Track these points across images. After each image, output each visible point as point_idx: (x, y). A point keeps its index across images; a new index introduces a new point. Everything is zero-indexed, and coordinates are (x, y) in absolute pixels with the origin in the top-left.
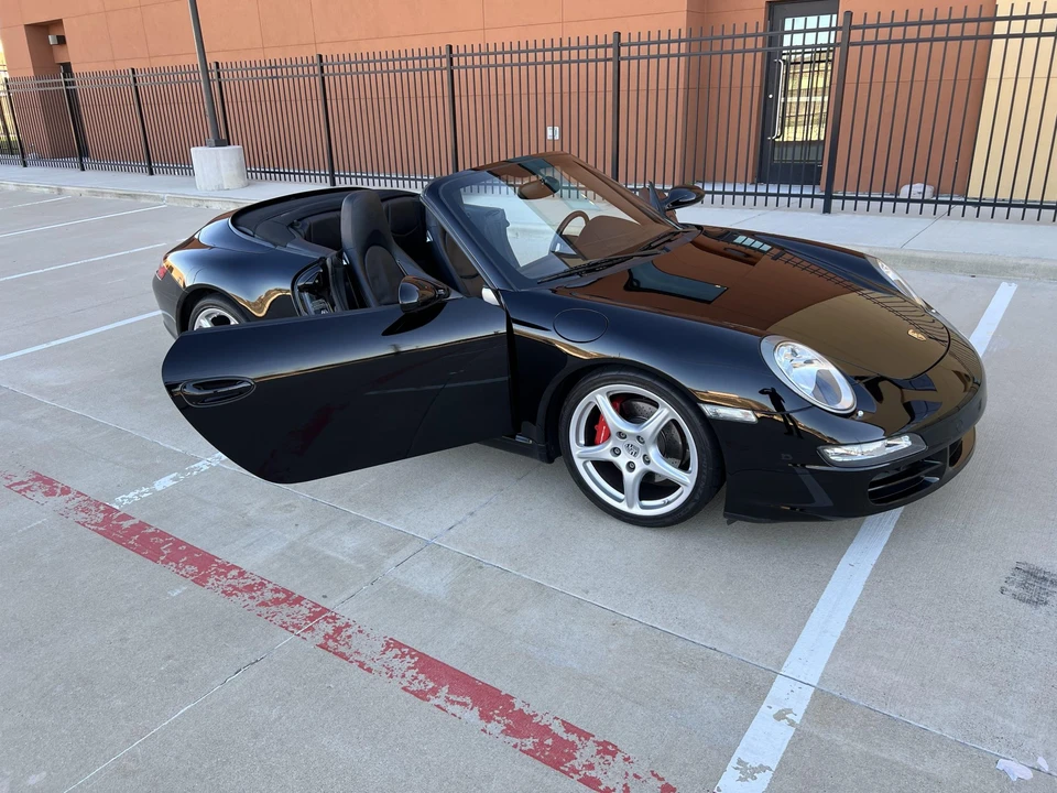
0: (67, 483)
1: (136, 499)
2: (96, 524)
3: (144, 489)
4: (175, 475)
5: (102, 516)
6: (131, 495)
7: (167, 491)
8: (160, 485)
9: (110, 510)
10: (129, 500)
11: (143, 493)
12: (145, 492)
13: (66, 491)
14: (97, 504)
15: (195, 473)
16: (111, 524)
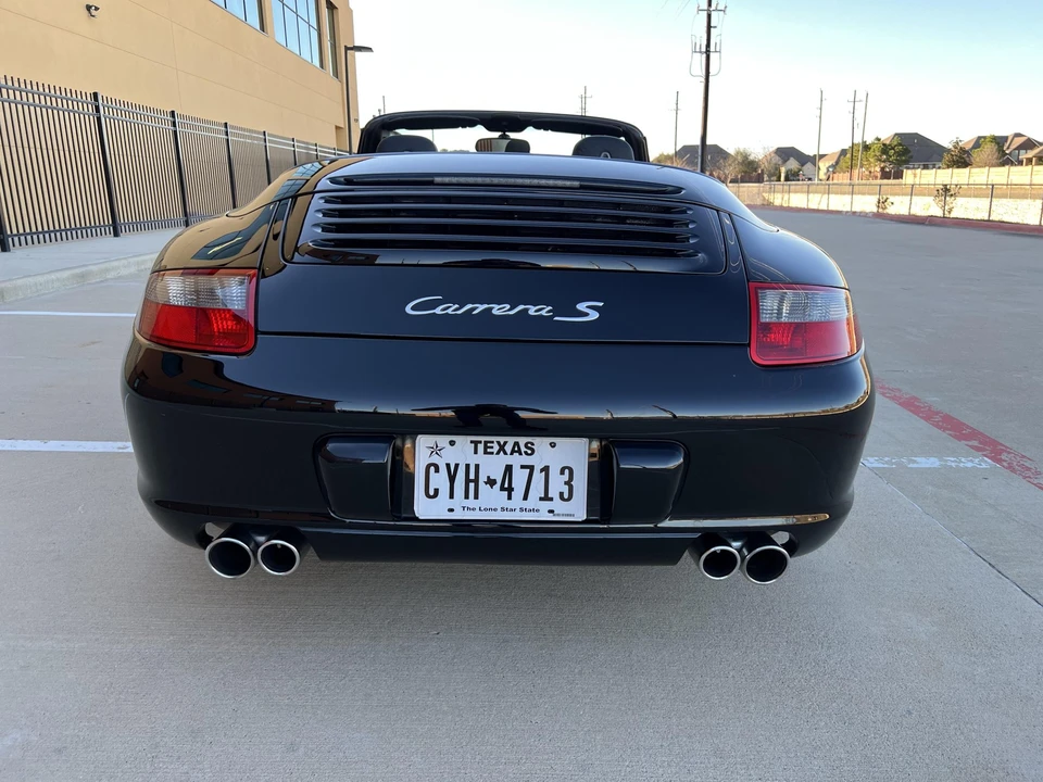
1: (963, 460)
2: (1009, 453)
3: (953, 465)
4: (911, 465)
5: (1003, 457)
6: (970, 465)
7: (928, 454)
8: (932, 462)
9: (994, 459)
10: (972, 461)
11: (955, 461)
12: (951, 461)
14: (1010, 468)
15: (886, 459)
16: (992, 448)
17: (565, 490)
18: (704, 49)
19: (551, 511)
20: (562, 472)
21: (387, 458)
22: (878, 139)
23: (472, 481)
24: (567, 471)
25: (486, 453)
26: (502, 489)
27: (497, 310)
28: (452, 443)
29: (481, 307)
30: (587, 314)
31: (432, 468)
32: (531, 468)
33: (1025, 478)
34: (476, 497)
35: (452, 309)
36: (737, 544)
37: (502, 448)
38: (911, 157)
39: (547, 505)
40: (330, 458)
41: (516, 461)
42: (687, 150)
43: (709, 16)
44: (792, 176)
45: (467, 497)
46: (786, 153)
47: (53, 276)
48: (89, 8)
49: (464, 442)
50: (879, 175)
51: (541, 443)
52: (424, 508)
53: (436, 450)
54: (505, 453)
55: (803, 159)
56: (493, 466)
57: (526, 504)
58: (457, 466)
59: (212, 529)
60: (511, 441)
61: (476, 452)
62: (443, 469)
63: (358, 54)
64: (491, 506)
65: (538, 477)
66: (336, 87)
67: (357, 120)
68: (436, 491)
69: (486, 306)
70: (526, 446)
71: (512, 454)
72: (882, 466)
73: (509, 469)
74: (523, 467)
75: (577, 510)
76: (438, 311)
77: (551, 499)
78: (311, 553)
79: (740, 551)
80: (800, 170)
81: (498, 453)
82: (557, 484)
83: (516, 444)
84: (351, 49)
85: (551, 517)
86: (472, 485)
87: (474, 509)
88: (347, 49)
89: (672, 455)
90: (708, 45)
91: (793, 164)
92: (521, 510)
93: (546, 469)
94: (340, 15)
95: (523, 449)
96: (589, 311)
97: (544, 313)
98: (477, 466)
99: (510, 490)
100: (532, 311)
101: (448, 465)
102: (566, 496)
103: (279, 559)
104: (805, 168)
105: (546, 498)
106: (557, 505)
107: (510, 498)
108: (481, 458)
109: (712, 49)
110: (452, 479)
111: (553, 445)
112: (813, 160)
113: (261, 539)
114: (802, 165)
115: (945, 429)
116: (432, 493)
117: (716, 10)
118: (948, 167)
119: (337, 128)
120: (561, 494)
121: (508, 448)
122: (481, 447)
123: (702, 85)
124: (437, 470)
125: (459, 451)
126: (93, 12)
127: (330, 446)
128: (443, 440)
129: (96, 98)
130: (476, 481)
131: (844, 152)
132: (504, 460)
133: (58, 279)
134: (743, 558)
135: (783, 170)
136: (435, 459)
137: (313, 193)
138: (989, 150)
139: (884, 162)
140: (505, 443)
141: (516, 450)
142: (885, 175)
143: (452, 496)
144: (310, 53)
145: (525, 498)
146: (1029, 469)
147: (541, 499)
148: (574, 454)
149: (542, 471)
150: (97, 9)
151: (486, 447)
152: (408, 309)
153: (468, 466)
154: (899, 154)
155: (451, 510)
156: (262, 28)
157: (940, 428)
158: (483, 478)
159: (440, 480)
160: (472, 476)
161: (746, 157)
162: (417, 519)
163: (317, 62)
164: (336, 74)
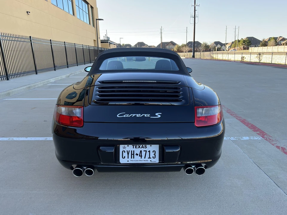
0: (278, 150)
1: (255, 137)
2: (267, 135)
3: (252, 139)
4: (242, 139)
5: (265, 136)
6: (256, 139)
7: (246, 136)
8: (247, 138)
9: (262, 137)
10: (257, 138)
11: (253, 138)
12: (252, 138)
13: (278, 147)
14: (266, 139)
15: (236, 137)
16: (262, 134)
17: (154, 156)
18: (194, 16)
19: (151, 161)
20: (153, 152)
21: (113, 151)
22: (242, 39)
23: (133, 154)
24: (154, 152)
25: (136, 148)
26: (140, 156)
27: (138, 115)
28: (128, 146)
29: (134, 115)
30: (158, 116)
31: (124, 152)
32: (146, 151)
33: (269, 142)
34: (134, 158)
35: (127, 116)
36: (193, 166)
37: (139, 147)
38: (251, 44)
39: (150, 159)
40: (101, 151)
41: (143, 149)
42: (190, 43)
43: (195, 7)
44: (219, 50)
45: (132, 158)
46: (217, 43)
47: (22, 88)
48: (27, 12)
49: (131, 146)
50: (243, 49)
51: (148, 146)
52: (122, 161)
53: (124, 148)
54: (140, 148)
55: (222, 45)
56: (137, 151)
57: (145, 159)
58: (129, 151)
59: (74, 166)
60: (141, 145)
61: (133, 148)
62: (126, 152)
63: (99, 21)
64: (137, 160)
65: (148, 153)
66: (94, 29)
67: (99, 38)
68: (125, 157)
69: (135, 115)
70: (145, 146)
71: (142, 148)
72: (234, 139)
73: (141, 151)
74: (144, 151)
75: (157, 160)
76: (124, 116)
77: (151, 158)
78: (96, 170)
79: (194, 168)
80: (221, 48)
81: (138, 148)
82: (152, 155)
83: (143, 146)
84: (98, 20)
85: (151, 162)
86: (133, 155)
87: (133, 161)
88: (96, 20)
89: (178, 148)
90: (195, 15)
91: (219, 46)
92: (144, 161)
93: (149, 151)
94: (94, 9)
95: (144, 147)
96: (158, 115)
97: (148, 116)
98: (134, 151)
99: (141, 156)
100: (145, 115)
101: (127, 151)
102: (154, 157)
103: (89, 173)
104: (222, 47)
105: (150, 158)
106: (152, 159)
107: (141, 158)
108: (135, 149)
109: (196, 16)
110: (128, 154)
111: (151, 146)
112: (225, 45)
113: (85, 168)
114: (222, 46)
115: (251, 129)
116: (124, 157)
117: (197, 6)
118: (262, 46)
119: (94, 40)
120: (153, 157)
121: (141, 147)
122: (135, 147)
123: (194, 26)
124: (125, 152)
125: (130, 148)
126: (29, 13)
127: (101, 148)
128: (126, 146)
129: (31, 38)
130: (134, 154)
131: (233, 43)
132: (140, 149)
133: (23, 89)
134: (195, 170)
135: (216, 48)
136: (124, 150)
137: (94, 86)
138: (273, 41)
139: (244, 45)
140: (140, 146)
141: (143, 147)
142: (244, 49)
143: (128, 158)
144: (86, 20)
145: (145, 158)
146: (271, 140)
147: (148, 158)
148: (155, 148)
149: (148, 152)
150: (29, 12)
151: (136, 147)
152: (118, 116)
153: (132, 151)
154: (248, 43)
155: (128, 161)
156: (74, 14)
157: (250, 128)
158: (135, 154)
159: (125, 154)
160: (133, 153)
161: (206, 45)
162: (120, 163)
163: (88, 23)
164: (94, 26)
